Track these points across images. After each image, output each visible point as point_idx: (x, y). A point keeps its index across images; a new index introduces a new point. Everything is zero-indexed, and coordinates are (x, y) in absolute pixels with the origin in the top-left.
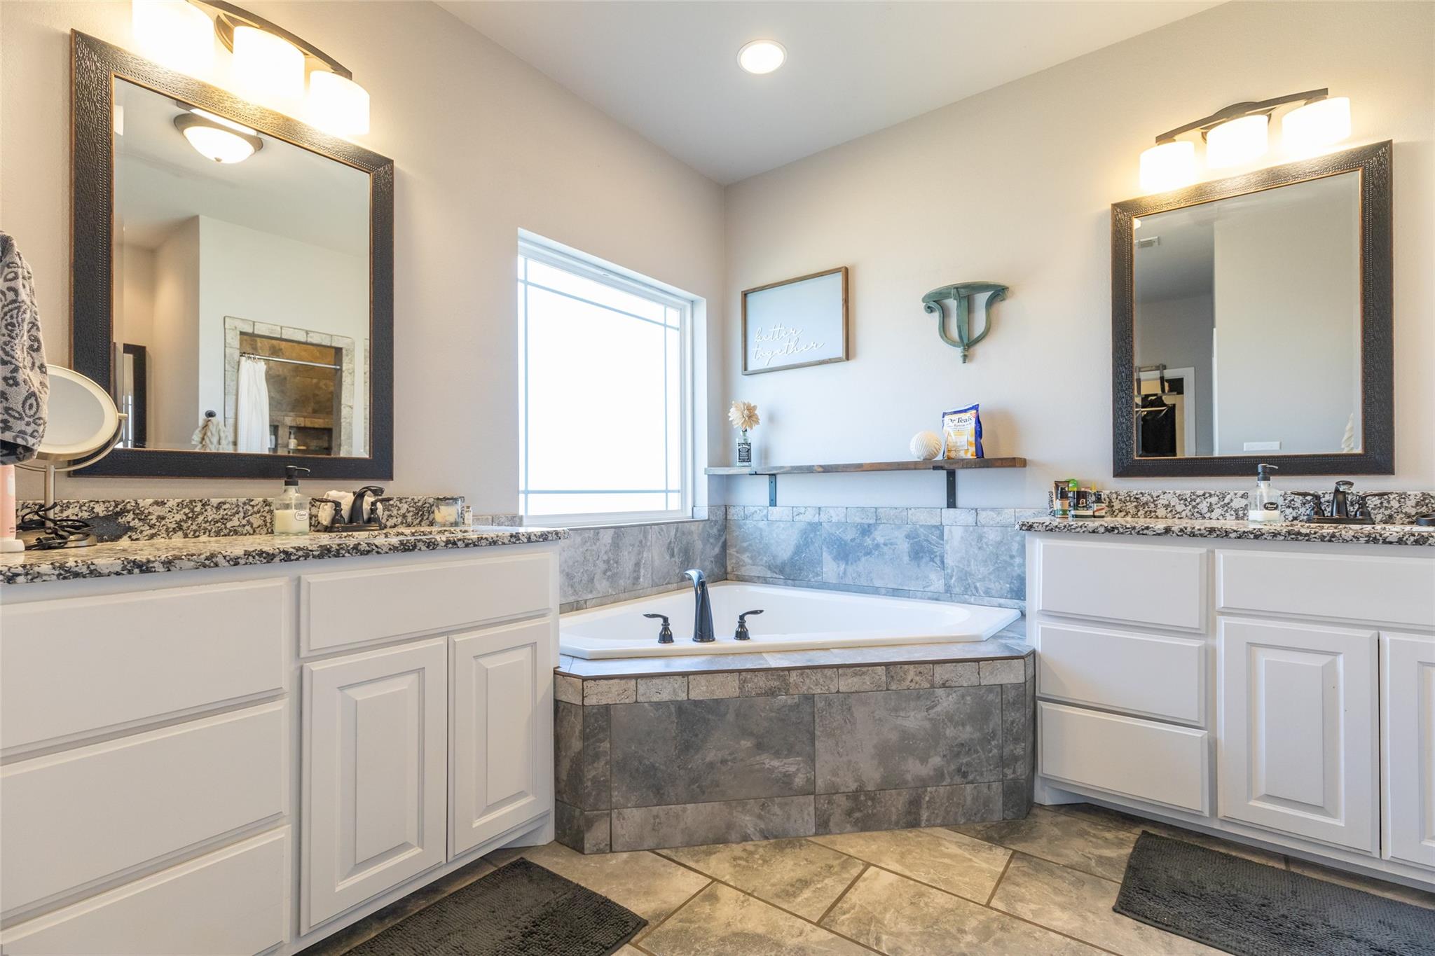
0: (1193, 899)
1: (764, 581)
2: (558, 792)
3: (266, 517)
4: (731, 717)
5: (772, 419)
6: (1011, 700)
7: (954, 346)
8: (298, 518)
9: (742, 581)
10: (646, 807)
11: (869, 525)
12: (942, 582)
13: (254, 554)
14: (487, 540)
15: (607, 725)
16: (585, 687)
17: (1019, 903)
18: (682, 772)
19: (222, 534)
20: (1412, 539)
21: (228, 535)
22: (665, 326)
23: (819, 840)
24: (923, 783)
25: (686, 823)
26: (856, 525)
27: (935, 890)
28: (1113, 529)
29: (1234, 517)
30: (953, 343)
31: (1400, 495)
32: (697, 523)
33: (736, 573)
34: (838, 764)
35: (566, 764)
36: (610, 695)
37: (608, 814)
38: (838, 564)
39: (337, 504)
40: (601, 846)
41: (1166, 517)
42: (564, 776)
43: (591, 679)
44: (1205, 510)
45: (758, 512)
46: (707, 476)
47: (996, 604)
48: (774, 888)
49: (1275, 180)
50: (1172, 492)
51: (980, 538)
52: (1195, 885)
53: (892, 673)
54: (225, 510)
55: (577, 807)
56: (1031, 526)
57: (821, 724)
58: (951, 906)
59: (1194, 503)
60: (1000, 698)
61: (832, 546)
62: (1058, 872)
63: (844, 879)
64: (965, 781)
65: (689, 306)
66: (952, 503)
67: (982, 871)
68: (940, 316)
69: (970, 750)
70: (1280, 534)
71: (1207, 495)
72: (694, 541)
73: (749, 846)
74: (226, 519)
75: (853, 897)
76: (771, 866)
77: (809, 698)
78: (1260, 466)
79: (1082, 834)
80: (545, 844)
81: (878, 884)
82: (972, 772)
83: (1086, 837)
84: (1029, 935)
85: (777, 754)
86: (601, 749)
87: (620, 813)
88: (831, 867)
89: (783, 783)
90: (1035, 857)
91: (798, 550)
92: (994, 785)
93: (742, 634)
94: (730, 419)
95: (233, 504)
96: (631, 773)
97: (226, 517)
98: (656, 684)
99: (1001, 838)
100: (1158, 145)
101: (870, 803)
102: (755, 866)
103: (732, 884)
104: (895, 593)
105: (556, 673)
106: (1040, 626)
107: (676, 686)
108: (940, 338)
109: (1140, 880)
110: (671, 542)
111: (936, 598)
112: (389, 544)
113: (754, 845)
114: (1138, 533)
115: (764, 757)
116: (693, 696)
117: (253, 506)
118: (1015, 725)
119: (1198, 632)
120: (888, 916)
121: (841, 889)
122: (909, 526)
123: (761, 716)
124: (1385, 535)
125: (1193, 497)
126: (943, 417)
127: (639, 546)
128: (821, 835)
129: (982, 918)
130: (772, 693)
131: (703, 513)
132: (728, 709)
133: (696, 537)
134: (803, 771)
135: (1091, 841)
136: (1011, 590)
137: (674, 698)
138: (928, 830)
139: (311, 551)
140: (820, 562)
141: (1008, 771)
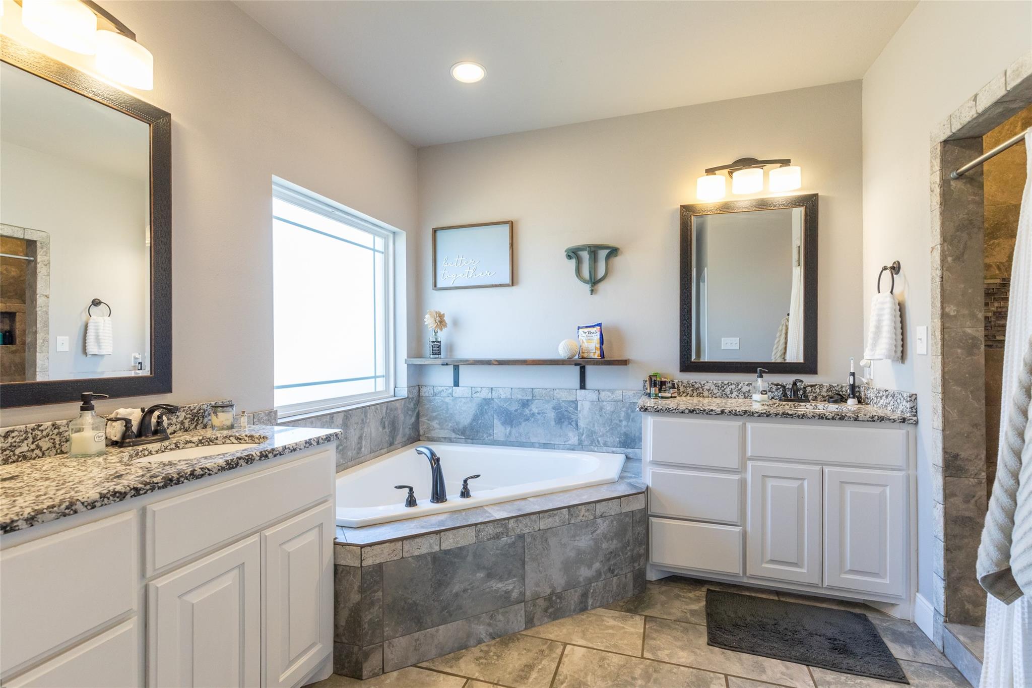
0: (743, 628)
1: (450, 440)
2: (337, 635)
3: (55, 439)
4: (470, 558)
5: (456, 323)
6: (638, 520)
7: (585, 283)
8: (97, 440)
9: (432, 441)
10: (410, 634)
11: (528, 400)
12: (577, 438)
13: (109, 496)
14: (289, 449)
15: (379, 579)
16: (363, 552)
17: (659, 652)
18: (436, 604)
19: (10, 461)
20: (838, 417)
21: (17, 461)
22: (374, 250)
23: (529, 632)
24: (589, 581)
25: (439, 640)
26: (518, 401)
27: (610, 653)
28: (693, 411)
29: (743, 397)
30: (585, 281)
31: (820, 385)
32: (400, 401)
33: (427, 435)
34: (539, 578)
35: (344, 614)
36: (383, 556)
37: (381, 646)
38: (506, 427)
39: (128, 422)
40: (376, 671)
41: (708, 397)
42: (343, 623)
43: (368, 546)
44: (729, 393)
45: (445, 390)
46: (406, 365)
47: (611, 451)
48: (511, 676)
49: (763, 205)
50: (711, 382)
51: (601, 409)
52: (742, 619)
53: (572, 513)
54: (13, 437)
55: (356, 645)
56: (646, 409)
57: (529, 553)
58: (623, 663)
59: (723, 389)
60: (632, 519)
61: (501, 415)
62: (673, 626)
63: (554, 658)
64: (613, 575)
65: (391, 236)
66: (583, 386)
67: (632, 634)
68: (576, 262)
69: (615, 555)
70: (778, 414)
71: (730, 384)
72: (398, 415)
73: (483, 647)
74: (15, 446)
75: (564, 670)
76: (504, 659)
77: (521, 537)
78: (759, 369)
79: (678, 597)
80: (327, 678)
81: (576, 657)
82: (617, 569)
83: (680, 598)
84: (670, 671)
85: (501, 579)
86: (375, 598)
87: (390, 643)
88: (543, 651)
89: (505, 598)
90: (658, 618)
91: (475, 418)
92: (628, 575)
93: (465, 493)
94: (426, 324)
95: (21, 431)
96: (399, 611)
97: (14, 444)
98: (417, 542)
99: (635, 608)
100: (707, 175)
101: (558, 601)
102: (493, 662)
103: (481, 679)
104: (546, 446)
105: (335, 544)
106: (651, 471)
107: (432, 542)
108: (576, 277)
109: (716, 622)
110: (383, 417)
111: (572, 449)
112: (218, 466)
113: (487, 646)
114: (707, 413)
115: (492, 582)
116: (444, 547)
117: (42, 431)
118: (640, 535)
119: (737, 470)
120: (589, 678)
121: (554, 666)
122: (555, 401)
123: (490, 554)
124: (826, 415)
125: (723, 385)
126: (578, 329)
127: (361, 424)
128: (529, 628)
129: (642, 666)
130: (497, 537)
131: (403, 392)
132: (469, 552)
133: (399, 411)
134: (517, 587)
135: (683, 601)
136: (620, 442)
137: (430, 551)
138: (593, 612)
139: (157, 483)
140: (492, 427)
141: (636, 565)
